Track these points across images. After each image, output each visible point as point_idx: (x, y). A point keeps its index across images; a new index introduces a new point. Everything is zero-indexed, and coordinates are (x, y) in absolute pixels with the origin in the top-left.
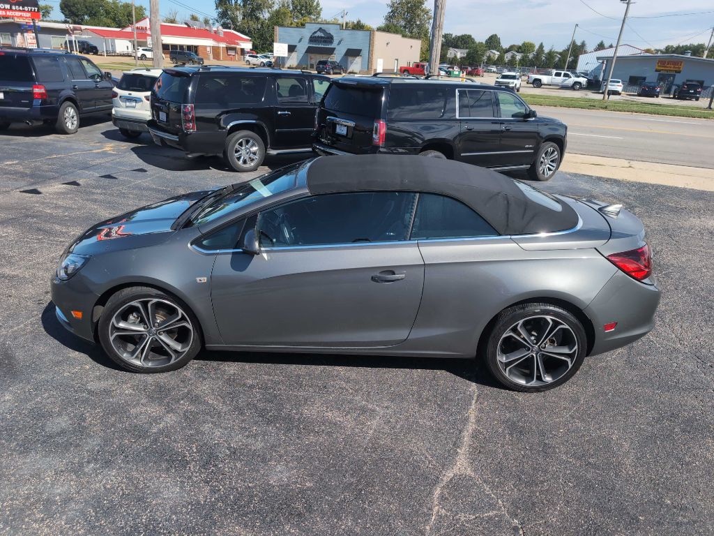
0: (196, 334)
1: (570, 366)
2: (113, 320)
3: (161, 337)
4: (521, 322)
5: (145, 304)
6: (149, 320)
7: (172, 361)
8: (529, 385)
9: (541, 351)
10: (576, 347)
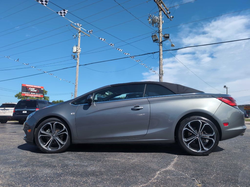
0: (69, 136)
1: (214, 142)
2: (41, 130)
3: (56, 138)
4: (189, 123)
5: (52, 124)
6: (53, 131)
7: (59, 148)
8: (199, 152)
9: (200, 136)
10: (214, 133)
